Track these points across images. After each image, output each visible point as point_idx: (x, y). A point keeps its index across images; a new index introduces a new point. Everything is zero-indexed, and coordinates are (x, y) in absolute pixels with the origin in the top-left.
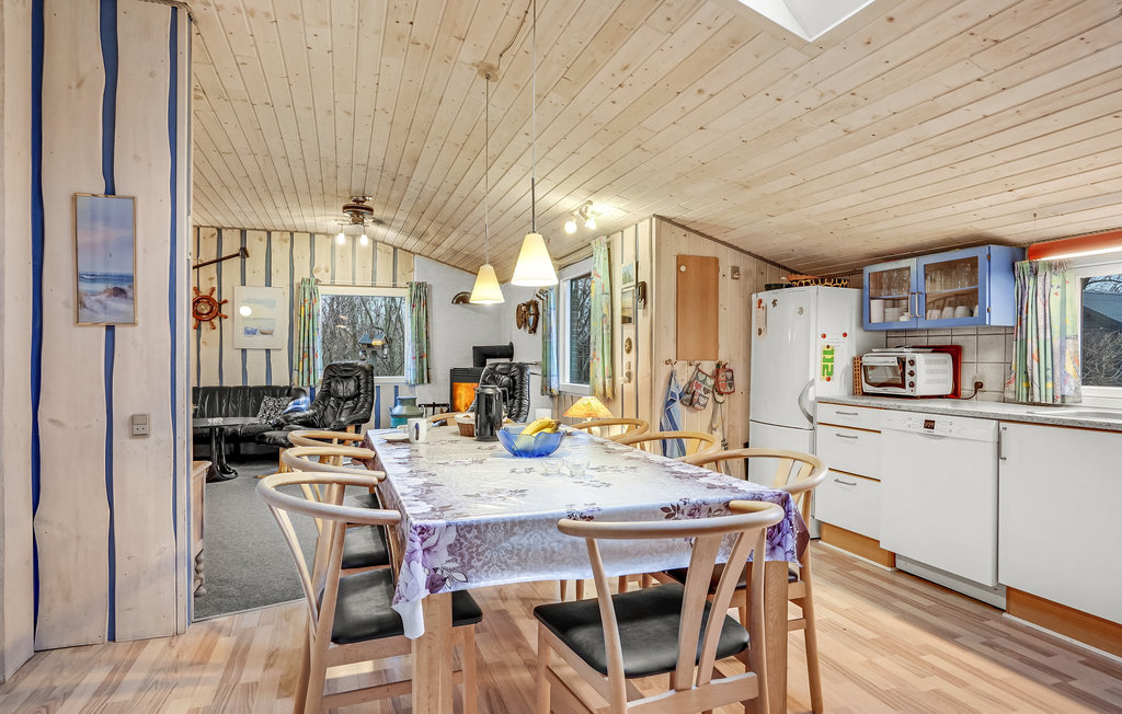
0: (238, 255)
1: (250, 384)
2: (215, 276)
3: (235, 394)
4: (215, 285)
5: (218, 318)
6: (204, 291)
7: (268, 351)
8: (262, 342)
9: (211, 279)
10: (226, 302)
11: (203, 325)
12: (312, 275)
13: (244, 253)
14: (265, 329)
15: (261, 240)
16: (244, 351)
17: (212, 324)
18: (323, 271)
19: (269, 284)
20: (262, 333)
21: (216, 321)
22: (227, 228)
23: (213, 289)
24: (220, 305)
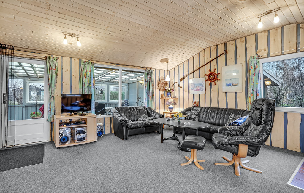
0: (223, 54)
1: (229, 107)
2: (216, 64)
3: (221, 111)
4: (216, 68)
5: (217, 80)
6: (212, 71)
7: (236, 93)
8: (233, 89)
9: (214, 65)
10: (219, 73)
11: (213, 83)
12: (256, 54)
13: (226, 52)
14: (234, 83)
15: (232, 45)
16: (226, 93)
17: (215, 83)
18: (263, 51)
19: (236, 63)
20: (233, 85)
21: (216, 82)
22: (219, 44)
23: (215, 69)
24: (217, 75)
